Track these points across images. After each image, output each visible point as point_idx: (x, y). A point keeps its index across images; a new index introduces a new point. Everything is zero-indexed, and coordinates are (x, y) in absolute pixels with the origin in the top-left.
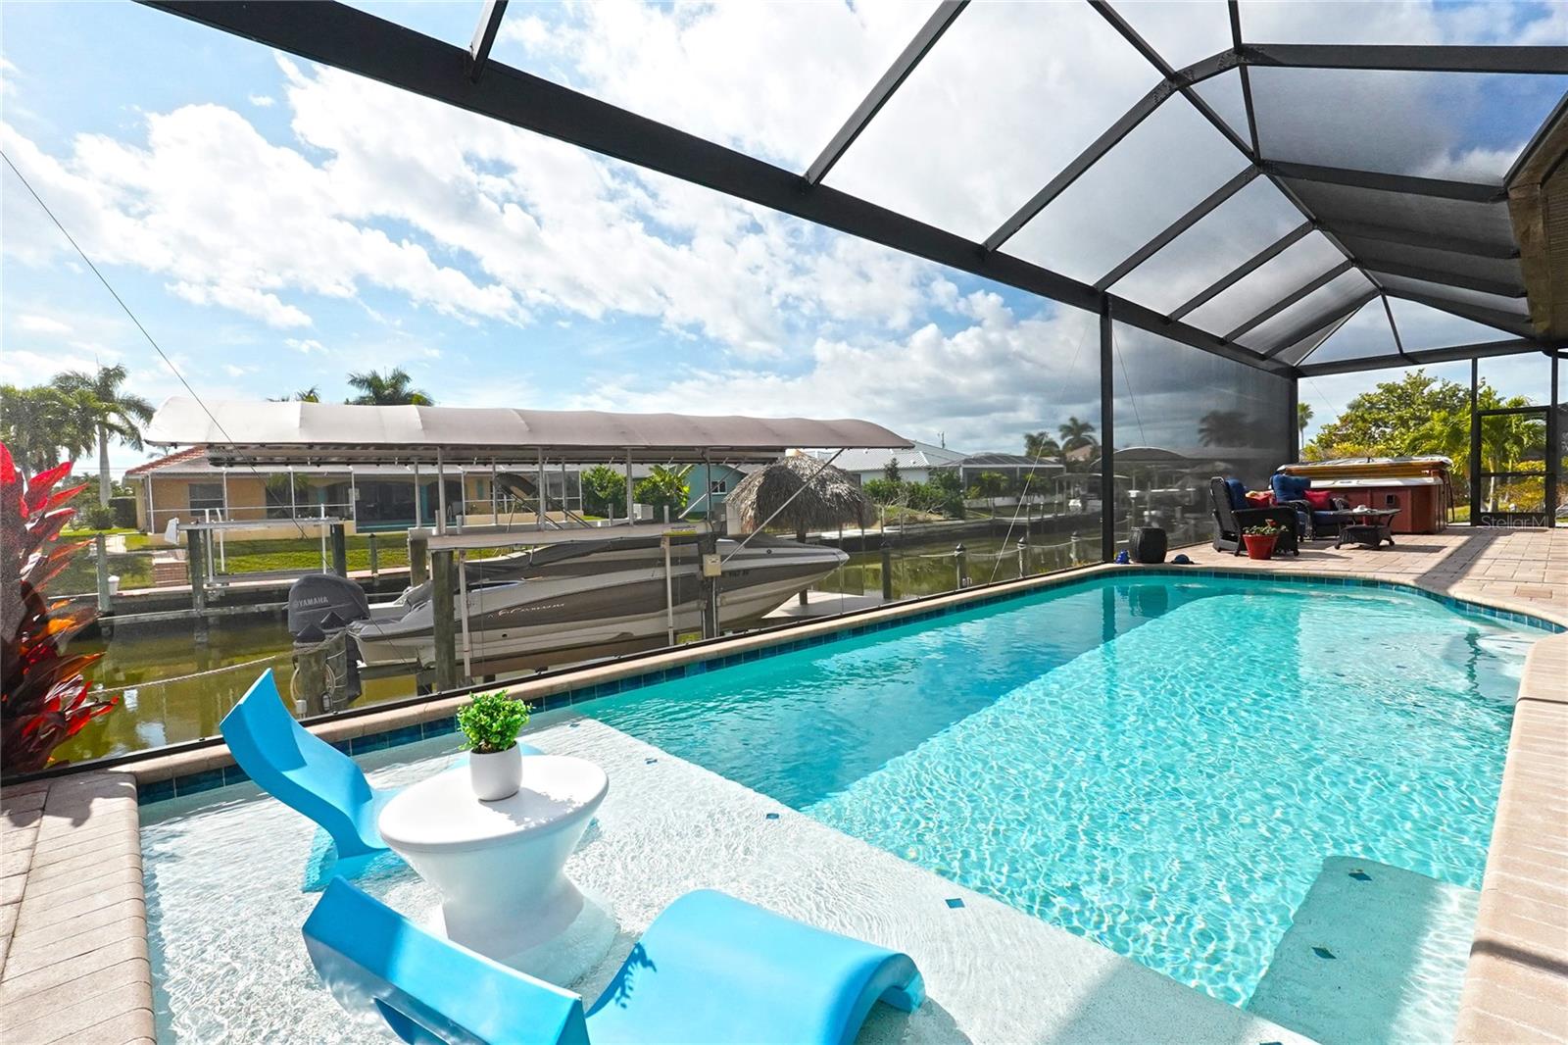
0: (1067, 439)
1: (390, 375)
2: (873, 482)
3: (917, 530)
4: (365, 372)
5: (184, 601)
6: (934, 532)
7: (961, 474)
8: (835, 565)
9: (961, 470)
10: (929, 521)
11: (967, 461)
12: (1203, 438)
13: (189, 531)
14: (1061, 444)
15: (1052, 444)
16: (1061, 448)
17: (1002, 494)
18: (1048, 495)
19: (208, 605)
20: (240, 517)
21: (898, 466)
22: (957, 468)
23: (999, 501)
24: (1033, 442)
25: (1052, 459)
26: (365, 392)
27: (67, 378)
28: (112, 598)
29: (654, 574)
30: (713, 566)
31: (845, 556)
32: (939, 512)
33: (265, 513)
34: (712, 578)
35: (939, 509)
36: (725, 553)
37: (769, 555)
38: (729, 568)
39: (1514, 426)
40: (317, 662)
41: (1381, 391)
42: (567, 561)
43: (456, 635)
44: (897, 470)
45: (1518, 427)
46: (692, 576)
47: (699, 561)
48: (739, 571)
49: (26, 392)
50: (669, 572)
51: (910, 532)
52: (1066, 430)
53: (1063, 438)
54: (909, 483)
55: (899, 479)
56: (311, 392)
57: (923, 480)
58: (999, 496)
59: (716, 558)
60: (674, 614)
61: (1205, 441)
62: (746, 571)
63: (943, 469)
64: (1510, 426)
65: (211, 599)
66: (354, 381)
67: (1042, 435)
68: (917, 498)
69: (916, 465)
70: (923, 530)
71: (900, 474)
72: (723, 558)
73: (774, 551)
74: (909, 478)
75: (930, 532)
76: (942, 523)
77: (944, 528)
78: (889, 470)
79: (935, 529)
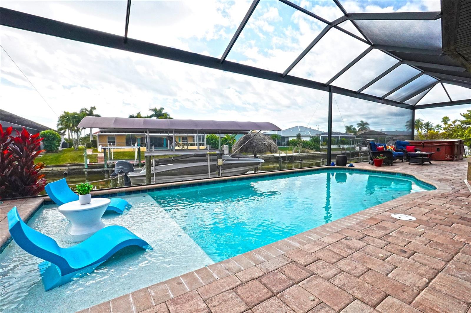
0: (359, 127)
1: (159, 108)
2: (293, 140)
4: (153, 108)
5: (102, 166)
7: (320, 138)
8: (259, 163)
11: (322, 134)
12: (407, 127)
13: (104, 149)
14: (357, 129)
15: (354, 129)
16: (357, 130)
17: (335, 144)
18: (349, 145)
19: (108, 167)
20: (119, 145)
21: (301, 135)
22: (319, 136)
23: (333, 147)
24: (349, 129)
25: (352, 134)
26: (153, 113)
27: (83, 109)
28: (88, 165)
29: (205, 164)
30: (220, 162)
31: (263, 161)
33: (125, 145)
34: (220, 165)
35: (312, 148)
36: (224, 159)
37: (239, 160)
38: (225, 163)
40: (115, 181)
41: (469, 112)
42: (182, 159)
43: (151, 177)
46: (215, 165)
47: (216, 161)
48: (229, 164)
49: (72, 113)
50: (209, 163)
52: (359, 125)
54: (304, 140)
57: (308, 139)
59: (221, 160)
60: (210, 175)
61: (408, 128)
62: (231, 164)
63: (314, 136)
65: (109, 166)
66: (150, 110)
67: (351, 126)
68: (305, 145)
69: (307, 135)
70: (306, 155)
71: (302, 138)
72: (223, 160)
73: (240, 159)
74: (304, 139)
75: (309, 155)
76: (313, 153)
77: (313, 154)
78: (298, 136)
79: (310, 154)
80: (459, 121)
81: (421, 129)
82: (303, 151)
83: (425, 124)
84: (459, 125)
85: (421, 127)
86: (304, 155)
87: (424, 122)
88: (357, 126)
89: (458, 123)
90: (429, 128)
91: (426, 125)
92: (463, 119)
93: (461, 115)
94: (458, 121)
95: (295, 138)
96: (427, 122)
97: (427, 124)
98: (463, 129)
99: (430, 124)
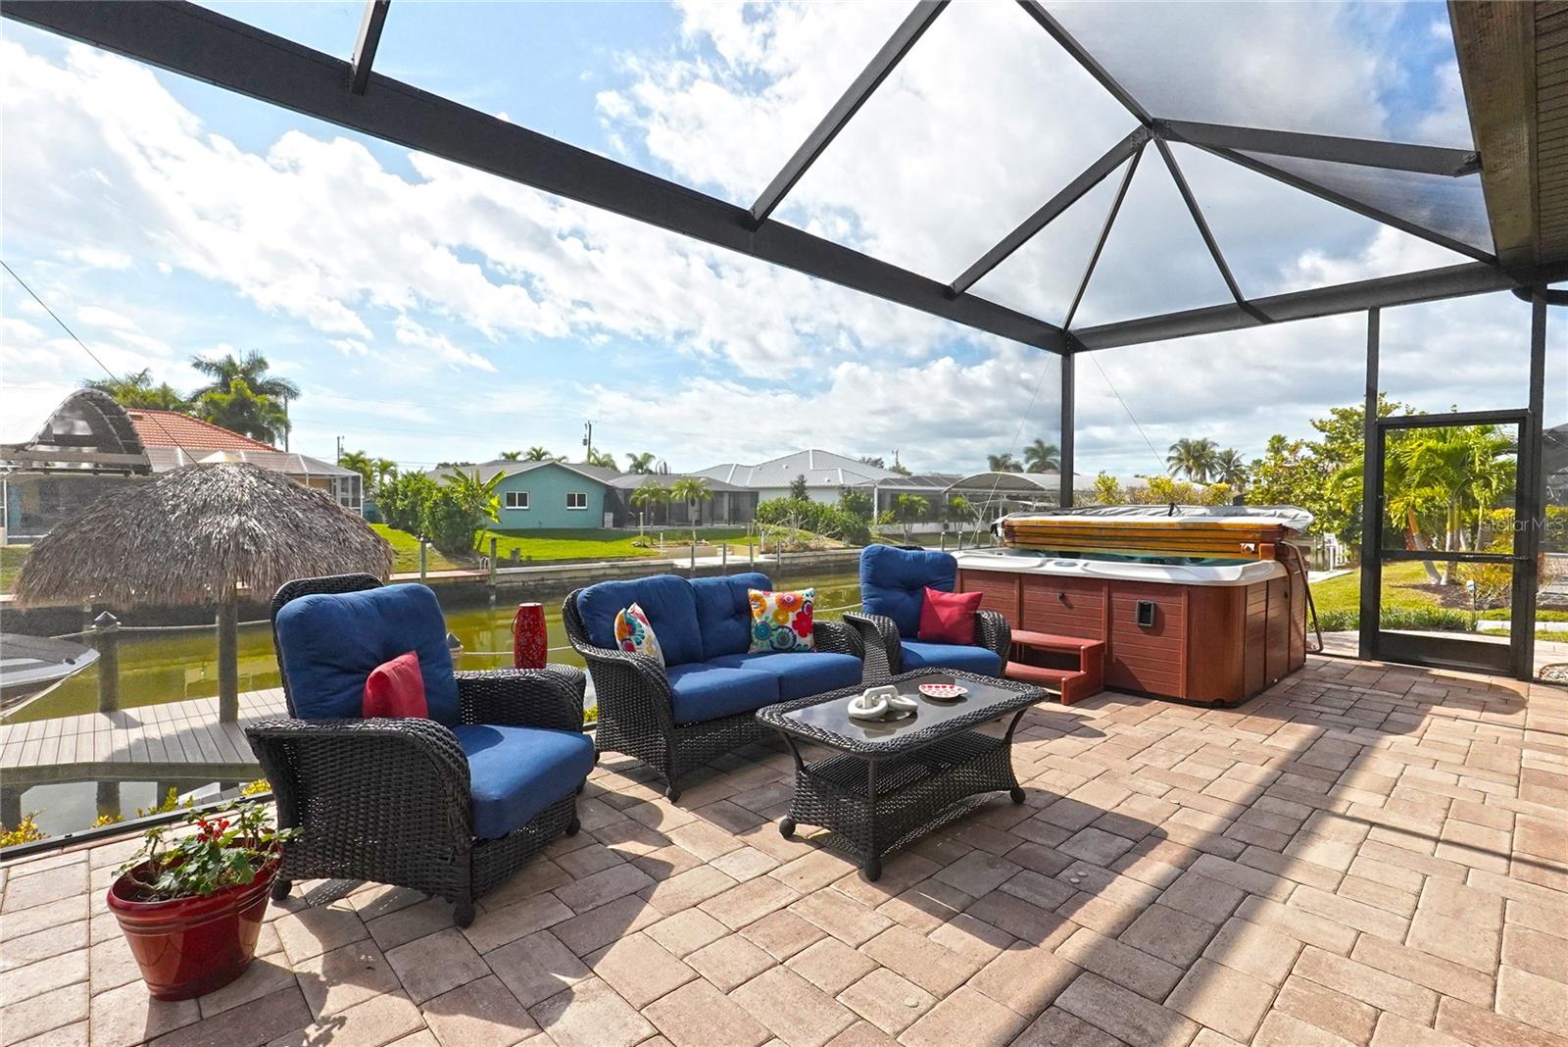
0: (1032, 462)
1: (245, 358)
3: (806, 559)
6: (827, 562)
7: (875, 496)
9: (876, 490)
10: (822, 549)
11: (884, 482)
14: (1023, 467)
17: (924, 519)
21: (807, 484)
22: (872, 489)
23: (918, 528)
24: (997, 463)
32: (838, 537)
39: (1477, 463)
44: (804, 488)
45: (1483, 463)
51: (796, 561)
52: (1031, 453)
53: (1027, 461)
54: (814, 505)
55: (806, 498)
56: (143, 374)
57: (831, 501)
58: (917, 521)
63: (855, 490)
64: (1473, 462)
67: (1007, 456)
69: (829, 484)
70: (812, 560)
71: (808, 493)
74: (816, 499)
75: (822, 562)
76: (842, 551)
77: (840, 558)
78: (796, 487)
79: (829, 558)
80: (1307, 446)
81: (1211, 472)
82: (800, 545)
83: (1220, 458)
84: (1308, 461)
85: (1211, 467)
86: (805, 560)
87: (1218, 450)
88: (1025, 455)
89: (1305, 452)
90: (1232, 468)
91: (1224, 461)
92: (1320, 439)
93: (1314, 424)
94: (1304, 447)
95: (787, 496)
96: (1228, 449)
97: (1228, 459)
98: (1320, 474)
99: (1235, 458)
